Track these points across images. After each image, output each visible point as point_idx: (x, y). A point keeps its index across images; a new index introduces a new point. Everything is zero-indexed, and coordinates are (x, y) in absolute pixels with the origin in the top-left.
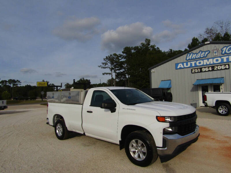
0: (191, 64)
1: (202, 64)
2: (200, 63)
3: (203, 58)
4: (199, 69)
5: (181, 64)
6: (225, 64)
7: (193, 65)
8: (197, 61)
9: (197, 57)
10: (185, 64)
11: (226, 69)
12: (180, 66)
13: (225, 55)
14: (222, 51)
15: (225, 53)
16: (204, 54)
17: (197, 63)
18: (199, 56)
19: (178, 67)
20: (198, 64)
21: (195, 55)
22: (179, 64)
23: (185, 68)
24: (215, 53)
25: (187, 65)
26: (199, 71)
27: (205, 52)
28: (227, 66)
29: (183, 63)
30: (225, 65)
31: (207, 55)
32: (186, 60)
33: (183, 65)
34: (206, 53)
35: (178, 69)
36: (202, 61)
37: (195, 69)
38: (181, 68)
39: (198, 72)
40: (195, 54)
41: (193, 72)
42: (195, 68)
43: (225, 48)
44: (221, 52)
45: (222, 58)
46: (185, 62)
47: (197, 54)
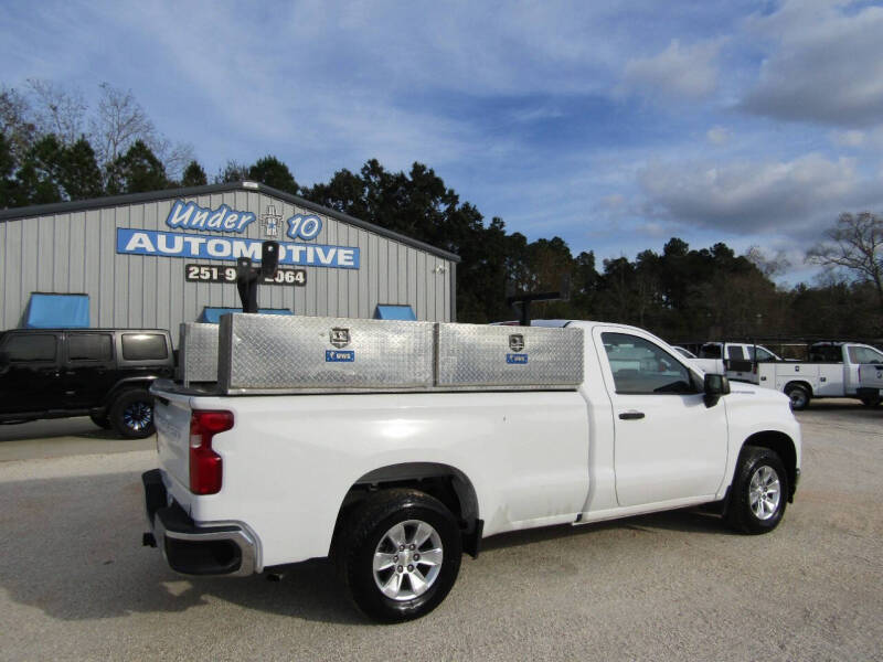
0: (187, 246)
1: (226, 253)
2: (219, 248)
3: (232, 235)
4: (215, 271)
5: (145, 237)
6: (297, 268)
7: (195, 251)
8: (209, 237)
9: (210, 225)
10: (162, 239)
11: (296, 283)
12: (140, 241)
13: (298, 240)
14: (290, 226)
15: (299, 236)
16: (237, 223)
17: (211, 245)
18: (218, 223)
19: (131, 246)
20: (211, 250)
21: (206, 214)
22: (137, 236)
23: (158, 254)
24: (272, 226)
25: (170, 244)
26: (215, 277)
27: (241, 214)
28: (301, 274)
29: (153, 235)
30: (296, 272)
31: (246, 225)
32: (168, 223)
33: (154, 242)
34: (244, 219)
35: (129, 253)
36: (226, 244)
37: (199, 266)
38: (140, 252)
39: (211, 280)
40: (203, 210)
41: (191, 276)
42: (200, 262)
43: (298, 220)
44: (286, 227)
45: (289, 247)
46: (163, 233)
47: (212, 213)
